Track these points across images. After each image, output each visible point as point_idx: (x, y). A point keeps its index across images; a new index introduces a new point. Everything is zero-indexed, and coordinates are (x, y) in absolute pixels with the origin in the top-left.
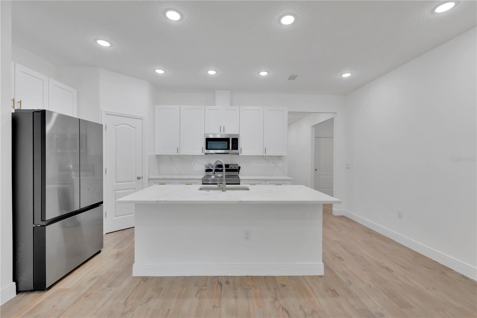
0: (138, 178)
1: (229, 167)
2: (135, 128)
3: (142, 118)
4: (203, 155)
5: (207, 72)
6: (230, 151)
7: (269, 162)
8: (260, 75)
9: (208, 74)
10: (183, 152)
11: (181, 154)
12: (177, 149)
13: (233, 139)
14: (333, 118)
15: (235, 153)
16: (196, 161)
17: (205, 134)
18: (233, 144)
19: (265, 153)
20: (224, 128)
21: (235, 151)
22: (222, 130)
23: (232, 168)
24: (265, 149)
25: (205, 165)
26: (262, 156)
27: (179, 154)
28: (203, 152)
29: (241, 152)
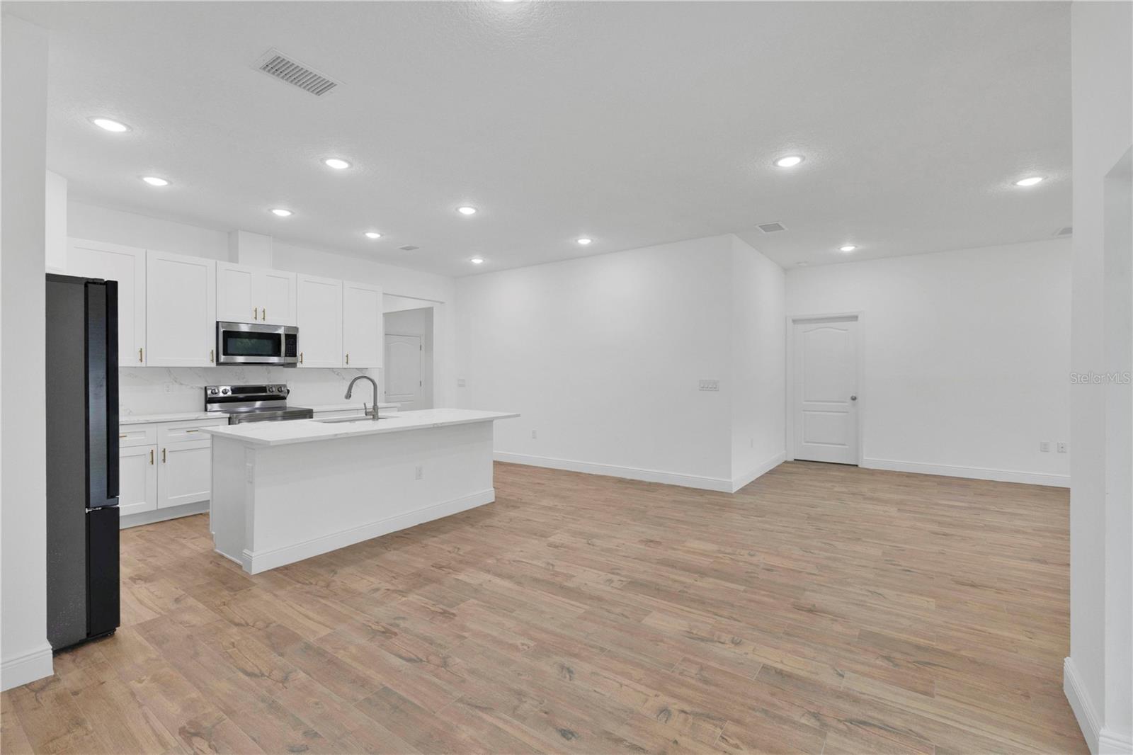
1: (266, 392)
4: (211, 366)
6: (282, 359)
7: (340, 376)
8: (366, 236)
11: (148, 366)
12: (140, 353)
13: (287, 336)
14: (431, 309)
15: (289, 364)
16: (176, 382)
17: (217, 322)
18: (286, 345)
19: (347, 363)
20: (264, 311)
21: (290, 360)
22: (260, 316)
23: (274, 394)
24: (347, 356)
25: (201, 388)
26: (332, 369)
27: (143, 364)
28: (212, 361)
29: (301, 362)
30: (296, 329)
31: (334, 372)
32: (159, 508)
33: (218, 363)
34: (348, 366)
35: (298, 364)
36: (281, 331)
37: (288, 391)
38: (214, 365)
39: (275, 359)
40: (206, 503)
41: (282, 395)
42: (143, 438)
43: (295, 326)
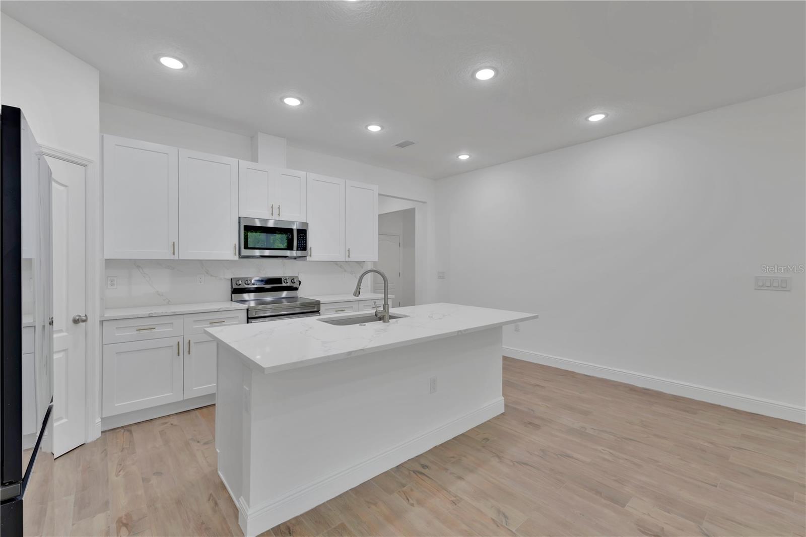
0: (76, 321)
1: (282, 284)
2: (66, 186)
3: (86, 163)
4: (235, 259)
5: (282, 99)
6: (294, 253)
7: (345, 271)
8: (368, 129)
9: (285, 103)
10: (187, 253)
11: (180, 258)
12: (172, 246)
13: (298, 230)
14: (414, 209)
15: (300, 257)
16: (207, 273)
17: (240, 218)
18: (298, 239)
19: (349, 256)
20: (279, 208)
21: (300, 253)
22: (276, 211)
23: (288, 285)
24: (349, 250)
25: (228, 280)
26: (336, 263)
27: (176, 257)
28: (235, 254)
29: (311, 255)
30: (306, 224)
31: (337, 264)
32: (184, 399)
33: (241, 257)
34: (350, 260)
35: (308, 257)
36: (295, 227)
37: (300, 283)
38: (237, 258)
39: (288, 253)
40: (213, 396)
41: (295, 285)
42: (171, 329)
43: (305, 221)
